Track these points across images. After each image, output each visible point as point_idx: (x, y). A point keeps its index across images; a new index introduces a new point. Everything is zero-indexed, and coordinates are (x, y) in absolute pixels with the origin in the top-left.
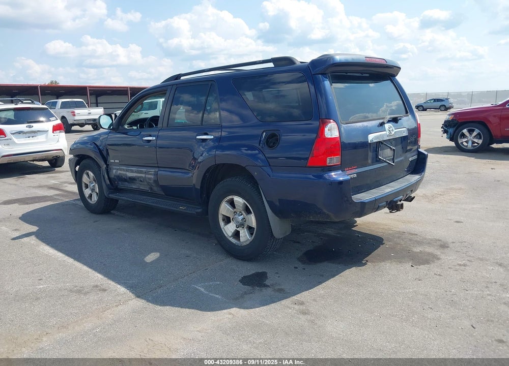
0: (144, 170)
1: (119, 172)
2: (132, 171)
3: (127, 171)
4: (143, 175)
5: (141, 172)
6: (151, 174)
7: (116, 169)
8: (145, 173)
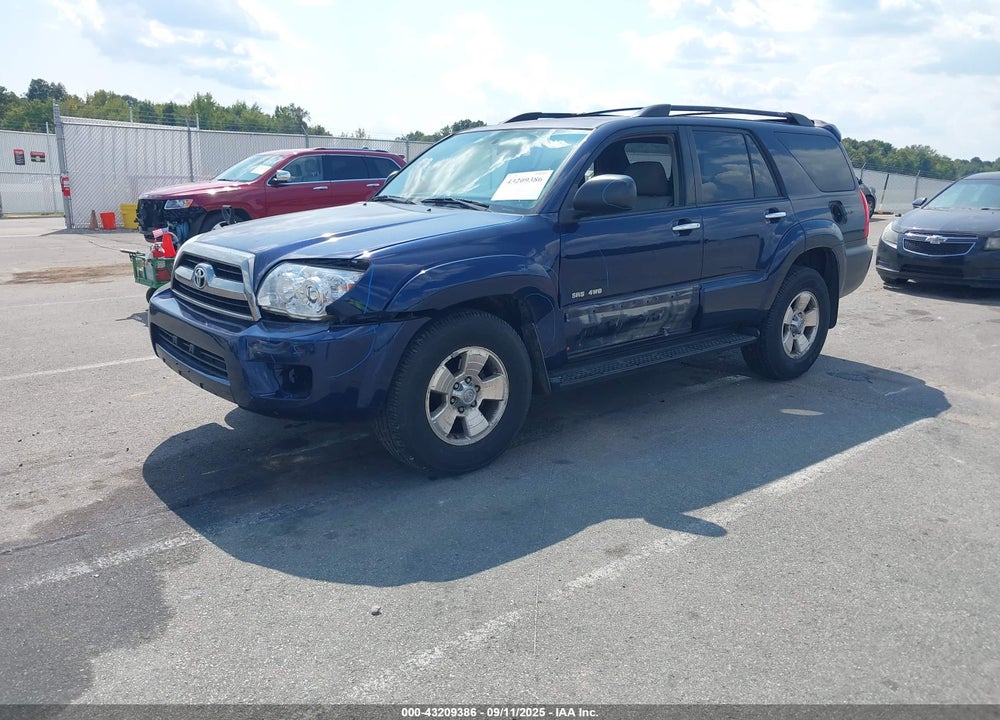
0: (670, 293)
1: (599, 316)
2: (639, 304)
3: (624, 306)
4: (667, 305)
5: (662, 299)
6: (686, 297)
7: (588, 311)
8: (672, 298)
